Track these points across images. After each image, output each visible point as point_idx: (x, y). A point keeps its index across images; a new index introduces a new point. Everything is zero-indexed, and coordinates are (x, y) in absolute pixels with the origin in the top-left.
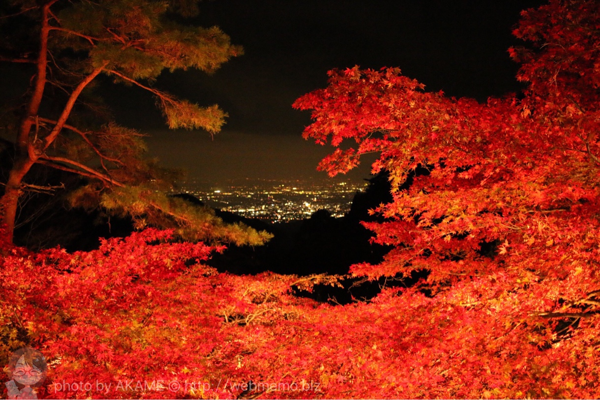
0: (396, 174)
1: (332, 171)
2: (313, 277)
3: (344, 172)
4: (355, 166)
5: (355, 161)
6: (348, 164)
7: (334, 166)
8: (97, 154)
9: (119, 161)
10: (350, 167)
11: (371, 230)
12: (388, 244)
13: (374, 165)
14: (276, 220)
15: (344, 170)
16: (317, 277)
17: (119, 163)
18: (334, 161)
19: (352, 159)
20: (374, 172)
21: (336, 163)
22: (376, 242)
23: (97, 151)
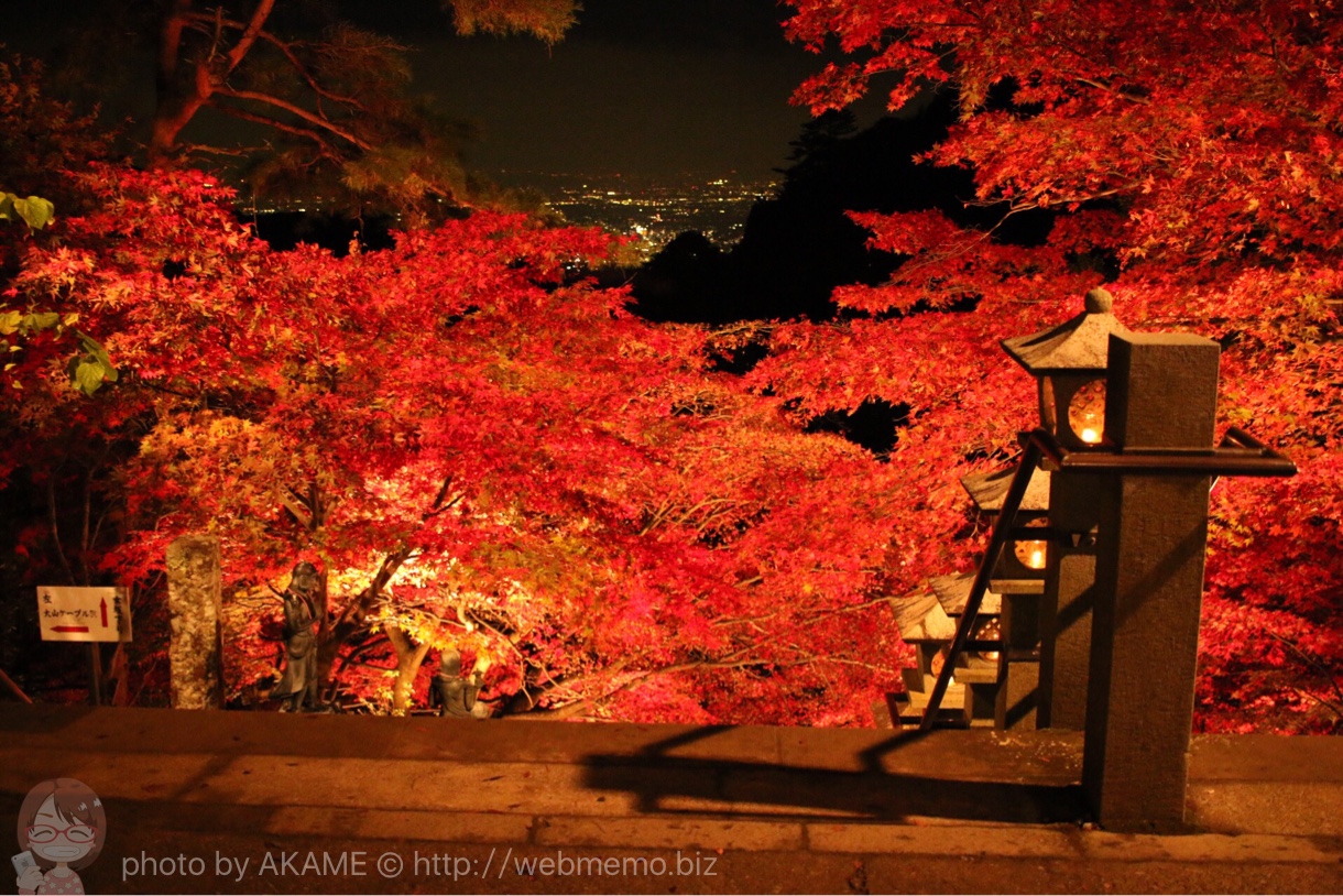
0: (971, 89)
1: (817, 104)
2: (742, 325)
3: (838, 108)
4: (858, 96)
5: (860, 87)
6: (846, 92)
7: (820, 96)
8: (309, 85)
9: (354, 102)
10: (849, 98)
11: (865, 226)
12: (897, 251)
13: (895, 94)
14: (571, 264)
15: (838, 103)
16: (750, 324)
17: (355, 106)
18: (823, 87)
19: (854, 83)
20: (891, 108)
21: (825, 90)
22: (877, 247)
23: (312, 82)
